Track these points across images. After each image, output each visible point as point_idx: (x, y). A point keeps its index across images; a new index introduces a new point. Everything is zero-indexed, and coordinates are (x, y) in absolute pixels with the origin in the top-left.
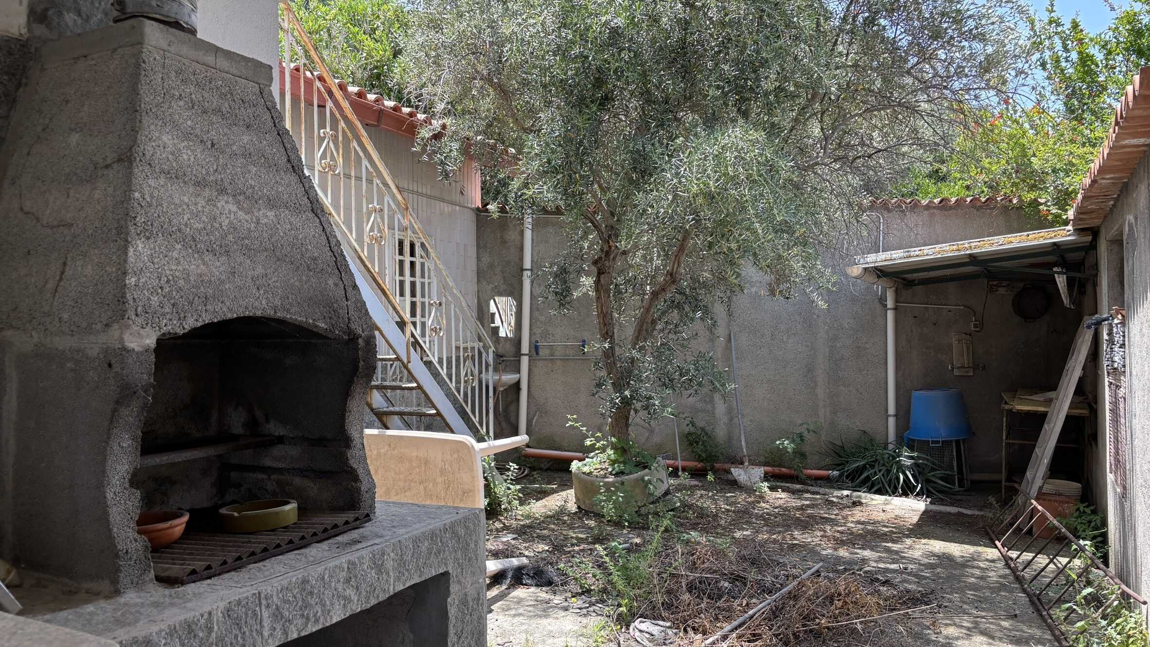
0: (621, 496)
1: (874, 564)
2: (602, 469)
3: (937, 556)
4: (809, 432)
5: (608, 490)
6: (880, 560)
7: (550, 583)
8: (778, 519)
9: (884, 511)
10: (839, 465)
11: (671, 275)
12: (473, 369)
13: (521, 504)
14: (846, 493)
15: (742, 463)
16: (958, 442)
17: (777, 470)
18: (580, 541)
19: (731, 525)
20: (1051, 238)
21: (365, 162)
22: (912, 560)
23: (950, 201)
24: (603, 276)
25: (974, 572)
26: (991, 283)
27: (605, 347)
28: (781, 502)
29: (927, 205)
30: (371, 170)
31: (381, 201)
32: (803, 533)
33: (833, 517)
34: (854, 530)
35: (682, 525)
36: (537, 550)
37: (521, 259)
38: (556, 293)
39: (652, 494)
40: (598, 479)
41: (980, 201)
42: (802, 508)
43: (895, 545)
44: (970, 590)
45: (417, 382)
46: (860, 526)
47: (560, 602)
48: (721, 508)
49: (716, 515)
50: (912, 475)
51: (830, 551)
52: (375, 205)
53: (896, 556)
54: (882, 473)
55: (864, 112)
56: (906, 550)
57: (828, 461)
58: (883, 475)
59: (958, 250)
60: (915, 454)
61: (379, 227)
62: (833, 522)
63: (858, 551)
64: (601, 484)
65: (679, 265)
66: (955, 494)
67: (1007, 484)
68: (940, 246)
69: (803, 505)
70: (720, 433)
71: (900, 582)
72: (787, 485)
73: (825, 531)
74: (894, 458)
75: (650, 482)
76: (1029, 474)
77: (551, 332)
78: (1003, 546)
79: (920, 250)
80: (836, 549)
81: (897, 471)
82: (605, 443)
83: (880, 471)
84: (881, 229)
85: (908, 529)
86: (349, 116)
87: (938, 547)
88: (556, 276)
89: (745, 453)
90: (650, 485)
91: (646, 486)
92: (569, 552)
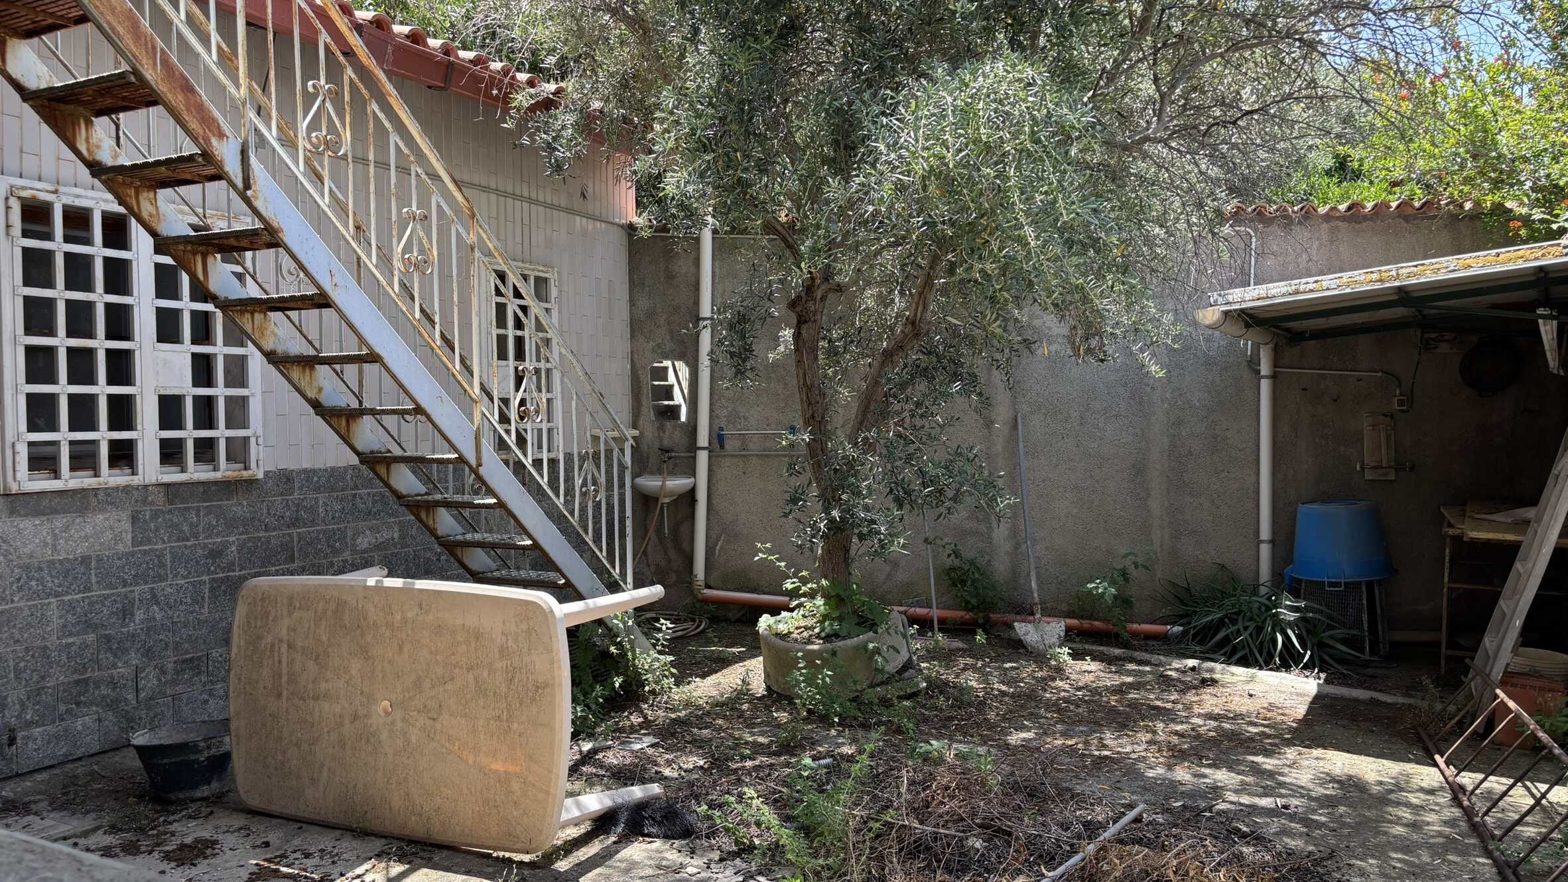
0: (828, 676)
1: (1232, 797)
2: (806, 628)
3: (1339, 782)
4: (1136, 567)
5: (810, 664)
6: (1242, 789)
7: (687, 833)
8: (1081, 710)
9: (1251, 695)
10: (1182, 617)
11: (913, 323)
12: (596, 474)
13: (677, 684)
14: (1191, 663)
15: (1032, 614)
16: (1370, 585)
17: (1086, 624)
18: (758, 749)
19: (1004, 719)
20: (1536, 259)
21: (394, 138)
22: (1297, 790)
23: (1364, 207)
24: (805, 326)
25: (1400, 814)
26: (1426, 336)
27: (803, 440)
28: (1089, 678)
29: (1327, 214)
30: (406, 151)
31: (424, 202)
32: (1119, 737)
33: (1169, 706)
34: (1202, 730)
35: (926, 720)
36: (685, 766)
37: (697, 303)
38: (732, 355)
39: (882, 671)
40: (797, 646)
41: (1412, 206)
42: (1120, 690)
43: (1268, 760)
44: (1396, 850)
45: (495, 495)
46: (1213, 724)
47: (695, 870)
48: (992, 689)
49: (983, 703)
50: (1297, 637)
51: (1160, 771)
52: (414, 208)
53: (1270, 782)
54: (1248, 632)
55: (1226, 51)
56: (1286, 770)
57: (1165, 612)
58: (1251, 635)
59: (1381, 281)
60: (1303, 604)
61: (421, 243)
62: (1166, 715)
63: (1207, 771)
64: (800, 654)
65: (925, 308)
66: (1366, 664)
67: (1450, 652)
68: (1349, 274)
69: (1123, 684)
70: (1001, 567)
71: (1276, 834)
72: (1101, 648)
73: (1154, 733)
74: (1269, 609)
75: (877, 651)
76: (1488, 641)
77: (741, 414)
78: (1447, 763)
79: (1316, 282)
80: (1170, 767)
81: (1273, 628)
82: (814, 586)
83: (1246, 628)
84: (1253, 247)
85: (1291, 730)
86: (364, 59)
87: (1339, 764)
88: (731, 327)
89: (1037, 600)
90: (877, 657)
91: (871, 658)
92: (736, 770)
